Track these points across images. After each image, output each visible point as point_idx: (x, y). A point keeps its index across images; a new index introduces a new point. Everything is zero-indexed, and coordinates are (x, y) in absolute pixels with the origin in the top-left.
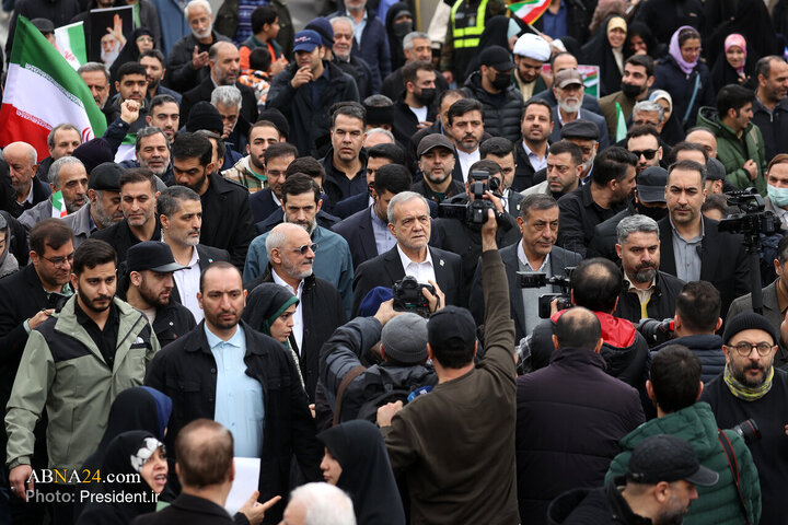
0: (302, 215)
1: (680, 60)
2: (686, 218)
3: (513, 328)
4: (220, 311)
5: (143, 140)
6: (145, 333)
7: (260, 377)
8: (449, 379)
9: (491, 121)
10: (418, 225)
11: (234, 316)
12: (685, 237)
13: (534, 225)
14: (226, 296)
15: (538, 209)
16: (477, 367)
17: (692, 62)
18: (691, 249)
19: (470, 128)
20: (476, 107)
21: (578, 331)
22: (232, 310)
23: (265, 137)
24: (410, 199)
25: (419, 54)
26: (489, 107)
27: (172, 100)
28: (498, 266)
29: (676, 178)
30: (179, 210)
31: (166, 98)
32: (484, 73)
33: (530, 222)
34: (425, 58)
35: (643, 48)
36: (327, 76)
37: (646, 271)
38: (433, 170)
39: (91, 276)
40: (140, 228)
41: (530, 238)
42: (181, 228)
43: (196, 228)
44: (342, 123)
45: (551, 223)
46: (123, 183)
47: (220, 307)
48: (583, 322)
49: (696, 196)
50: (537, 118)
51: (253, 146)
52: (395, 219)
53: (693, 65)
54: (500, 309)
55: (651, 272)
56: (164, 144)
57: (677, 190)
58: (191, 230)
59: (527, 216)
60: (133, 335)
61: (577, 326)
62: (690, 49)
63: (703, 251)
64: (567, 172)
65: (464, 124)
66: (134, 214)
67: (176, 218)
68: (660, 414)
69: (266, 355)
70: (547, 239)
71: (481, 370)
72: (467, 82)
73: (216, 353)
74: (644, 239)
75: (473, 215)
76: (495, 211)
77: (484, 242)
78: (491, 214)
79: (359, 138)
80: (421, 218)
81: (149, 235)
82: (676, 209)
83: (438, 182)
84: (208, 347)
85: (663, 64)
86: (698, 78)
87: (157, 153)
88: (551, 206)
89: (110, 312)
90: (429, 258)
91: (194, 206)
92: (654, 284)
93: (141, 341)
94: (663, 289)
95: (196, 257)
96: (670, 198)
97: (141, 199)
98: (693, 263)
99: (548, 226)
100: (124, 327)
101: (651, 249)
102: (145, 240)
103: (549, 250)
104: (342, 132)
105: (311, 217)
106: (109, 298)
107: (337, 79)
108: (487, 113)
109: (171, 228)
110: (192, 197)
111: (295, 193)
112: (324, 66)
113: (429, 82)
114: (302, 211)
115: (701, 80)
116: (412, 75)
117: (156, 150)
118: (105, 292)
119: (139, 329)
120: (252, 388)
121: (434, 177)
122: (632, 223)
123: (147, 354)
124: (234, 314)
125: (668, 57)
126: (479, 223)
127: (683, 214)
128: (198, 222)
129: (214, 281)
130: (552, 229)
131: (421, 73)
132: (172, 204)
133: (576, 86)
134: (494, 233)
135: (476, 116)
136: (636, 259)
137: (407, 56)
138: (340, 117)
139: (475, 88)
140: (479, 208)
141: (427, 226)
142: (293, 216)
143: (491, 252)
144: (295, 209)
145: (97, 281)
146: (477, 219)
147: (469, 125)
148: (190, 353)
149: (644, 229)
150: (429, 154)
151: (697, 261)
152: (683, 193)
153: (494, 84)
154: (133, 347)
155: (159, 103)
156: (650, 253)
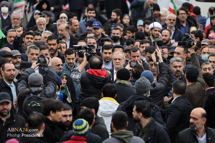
4: (10, 75)
14: (12, 71)
58: (33, 58)
67: (30, 54)
74: (177, 64)
91: (35, 51)
101: (180, 66)
105: (74, 61)
111: (69, 54)
122: (174, 59)
129: (8, 67)
136: (175, 70)
149: (178, 61)
156: (179, 68)
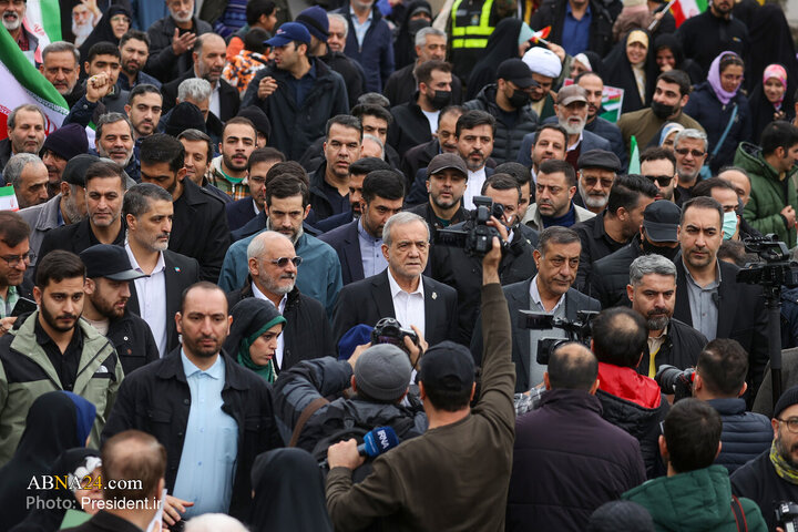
0: (288, 222)
1: (717, 87)
2: (702, 262)
3: (514, 372)
4: (200, 335)
5: (104, 127)
6: (109, 363)
7: (236, 414)
8: (443, 424)
9: (500, 141)
10: (415, 251)
11: (214, 343)
12: (699, 282)
13: (552, 260)
14: (208, 320)
15: (557, 243)
16: (473, 412)
17: (731, 91)
18: (707, 296)
19: (478, 144)
20: (488, 122)
21: (573, 372)
22: (213, 336)
23: (240, 136)
24: (411, 221)
25: (432, 52)
26: (501, 125)
27: (155, 91)
28: (500, 301)
29: (694, 217)
30: (149, 210)
31: (149, 88)
32: (501, 87)
33: (548, 256)
34: (438, 57)
35: (671, 64)
36: (313, 74)
37: (660, 318)
38: (441, 193)
39: (56, 291)
40: (104, 229)
41: (547, 275)
42: (150, 230)
43: (165, 232)
44: (338, 133)
45: (570, 260)
46: (90, 177)
47: (200, 331)
48: (579, 361)
49: (715, 237)
50: (551, 145)
51: (226, 145)
52: (390, 240)
53: (732, 95)
54: (501, 350)
55: (664, 320)
56: (128, 134)
57: (694, 230)
58: (161, 233)
59: (545, 249)
60: (97, 363)
61: (572, 365)
62: (731, 76)
63: (719, 298)
64: (560, 194)
65: (473, 138)
66: (100, 213)
67: (145, 219)
68: (670, 473)
69: (246, 391)
70: (564, 277)
71: (478, 416)
72: (480, 94)
73: (191, 382)
74: (661, 282)
75: (475, 243)
76: (500, 239)
77: (485, 274)
78: (496, 243)
79: (356, 150)
80: (419, 244)
81: (112, 239)
82: (693, 251)
83: (445, 207)
84: (185, 377)
85: (699, 90)
86: (735, 111)
87: (120, 142)
88: (572, 241)
89: (74, 335)
90: (421, 289)
91: (165, 207)
92: (665, 333)
93: (104, 370)
94: (675, 340)
95: (162, 263)
96: (684, 238)
97: (110, 196)
98: (709, 313)
99: (567, 262)
100: (88, 352)
101: (667, 294)
102: (105, 243)
103: (565, 289)
104: (338, 144)
105: (297, 224)
106: (75, 317)
107: (323, 78)
108: (499, 131)
109: (138, 230)
110: (164, 197)
111: (282, 195)
112: (310, 63)
113: (444, 84)
114: (287, 216)
115: (738, 113)
116: (425, 75)
117: (119, 139)
118: (70, 310)
119: (104, 356)
120: (227, 425)
121: (441, 200)
122: (648, 263)
123: (110, 386)
124: (215, 340)
125: (705, 83)
126: (480, 252)
127: (700, 258)
128: (168, 225)
129: (196, 301)
130: (571, 267)
131: (435, 74)
132: (142, 204)
133: (580, 104)
134: (497, 263)
135: (487, 131)
136: (649, 304)
137: (419, 53)
138: (335, 127)
139: (488, 102)
140: (483, 235)
141: (425, 254)
142: (277, 222)
143: (492, 285)
144: (280, 214)
145: (62, 297)
146: (480, 246)
147: (478, 139)
148: (163, 380)
149: (661, 272)
150: (440, 175)
151: (713, 310)
152: (701, 234)
153: (511, 101)
154: (96, 375)
155: (141, 92)
156: (665, 298)
